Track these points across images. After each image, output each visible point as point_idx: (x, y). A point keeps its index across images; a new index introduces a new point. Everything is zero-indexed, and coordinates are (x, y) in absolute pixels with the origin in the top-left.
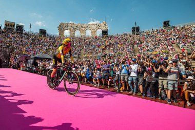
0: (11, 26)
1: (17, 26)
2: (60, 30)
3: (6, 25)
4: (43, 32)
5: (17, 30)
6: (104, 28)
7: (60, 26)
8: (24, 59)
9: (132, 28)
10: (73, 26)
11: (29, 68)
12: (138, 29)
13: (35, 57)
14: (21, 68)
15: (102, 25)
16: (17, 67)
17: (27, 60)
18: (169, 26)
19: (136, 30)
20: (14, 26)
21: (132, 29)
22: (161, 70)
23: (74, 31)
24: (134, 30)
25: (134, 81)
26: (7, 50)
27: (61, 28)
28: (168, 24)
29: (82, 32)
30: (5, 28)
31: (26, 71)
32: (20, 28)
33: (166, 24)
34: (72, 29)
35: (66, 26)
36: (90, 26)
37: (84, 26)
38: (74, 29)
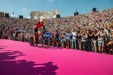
0: (2, 14)
1: (5, 14)
2: (31, 16)
4: (21, 17)
6: (58, 14)
7: (31, 13)
8: (11, 34)
10: (39, 13)
12: (77, 13)
13: (17, 32)
14: (9, 39)
15: (56, 12)
16: (6, 38)
17: (12, 33)
18: (96, 11)
20: (3, 14)
21: (74, 14)
22: (93, 35)
23: (40, 16)
25: (75, 42)
27: (32, 14)
28: (95, 10)
31: (12, 40)
32: (7, 15)
33: (94, 10)
34: (38, 15)
35: (34, 13)
36: (49, 13)
37: (46, 13)
38: (40, 15)
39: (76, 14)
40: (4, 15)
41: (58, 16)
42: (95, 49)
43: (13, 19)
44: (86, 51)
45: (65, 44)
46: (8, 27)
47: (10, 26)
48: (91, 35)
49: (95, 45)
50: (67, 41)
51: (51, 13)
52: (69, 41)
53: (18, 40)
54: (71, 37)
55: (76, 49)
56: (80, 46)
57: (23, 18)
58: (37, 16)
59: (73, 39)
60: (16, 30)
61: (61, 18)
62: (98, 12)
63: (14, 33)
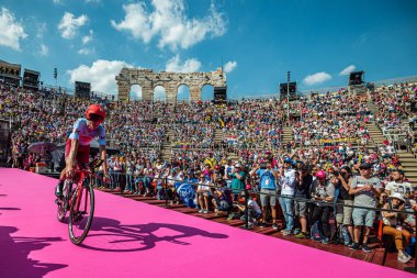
0: (12, 72)
2: (120, 84)
4: (83, 88)
5: (25, 81)
6: (219, 84)
7: (121, 75)
9: (281, 85)
10: (149, 76)
12: (293, 87)
14: (37, 168)
15: (214, 75)
18: (361, 82)
19: (289, 89)
21: (279, 88)
23: (152, 88)
24: (284, 89)
27: (124, 79)
28: (360, 78)
29: (169, 90)
31: (47, 174)
32: (32, 78)
33: (356, 78)
34: (147, 83)
35: (133, 77)
36: (187, 78)
37: (175, 77)
38: (152, 83)
40: (22, 76)
41: (220, 93)
51: (195, 77)
57: (89, 89)
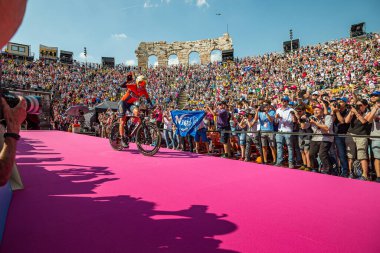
0: (51, 54)
1: (62, 55)
2: (139, 57)
3: (42, 53)
4: (108, 62)
5: (62, 60)
6: (226, 48)
7: (139, 49)
8: (77, 114)
9: (284, 43)
10: (164, 47)
11: (86, 128)
12: (296, 44)
13: (97, 109)
14: (73, 129)
15: (222, 41)
16: (65, 127)
17: (82, 113)
18: (362, 34)
20: (55, 54)
22: (354, 117)
23: (167, 56)
25: (288, 142)
26: (47, 98)
27: (142, 52)
28: (361, 29)
29: (182, 57)
30: (41, 59)
31: (81, 133)
32: (67, 57)
33: (357, 30)
34: (162, 53)
35: (150, 49)
36: (197, 45)
37: (185, 46)
38: (167, 52)
39: (291, 46)
41: (228, 55)
42: (360, 168)
43: (84, 69)
44: (330, 173)
45: (253, 150)
46: (71, 95)
47: (76, 91)
48: (347, 119)
49: (361, 155)
50: (259, 137)
51: (204, 44)
52: (266, 138)
53: (98, 135)
54: (275, 127)
55: (291, 166)
56: (306, 157)
58: (156, 58)
59: (282, 133)
60: (94, 102)
61: (237, 62)
62: (371, 36)
63: (88, 111)
